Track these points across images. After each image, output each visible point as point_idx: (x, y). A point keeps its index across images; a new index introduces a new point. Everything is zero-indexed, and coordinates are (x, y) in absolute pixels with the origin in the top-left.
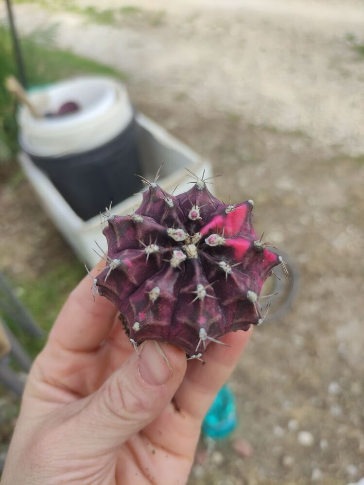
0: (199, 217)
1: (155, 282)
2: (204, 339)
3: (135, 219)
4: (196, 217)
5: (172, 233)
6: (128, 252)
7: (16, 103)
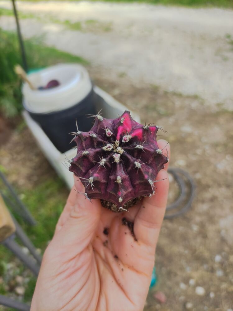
0: (112, 133)
1: (115, 174)
2: (152, 184)
3: (85, 154)
4: (111, 134)
5: (106, 149)
6: (91, 170)
7: (21, 81)
